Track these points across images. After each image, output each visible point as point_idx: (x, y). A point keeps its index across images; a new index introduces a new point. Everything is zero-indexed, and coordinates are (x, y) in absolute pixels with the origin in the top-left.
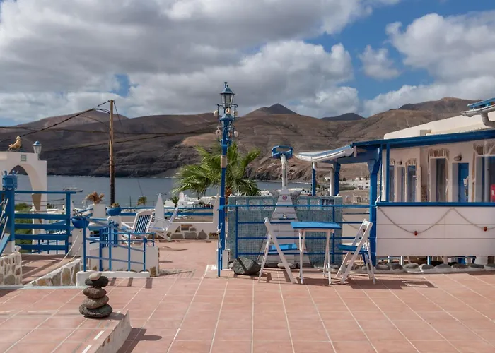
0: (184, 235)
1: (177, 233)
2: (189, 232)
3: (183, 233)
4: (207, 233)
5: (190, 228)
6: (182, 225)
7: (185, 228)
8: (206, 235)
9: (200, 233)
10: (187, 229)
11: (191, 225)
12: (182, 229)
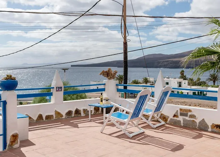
0: (182, 122)
1: (175, 118)
2: (187, 118)
3: (181, 118)
4: (210, 124)
5: (189, 114)
6: (181, 110)
7: (184, 113)
8: (207, 126)
9: (200, 123)
10: (186, 115)
11: (190, 111)
12: (181, 114)
